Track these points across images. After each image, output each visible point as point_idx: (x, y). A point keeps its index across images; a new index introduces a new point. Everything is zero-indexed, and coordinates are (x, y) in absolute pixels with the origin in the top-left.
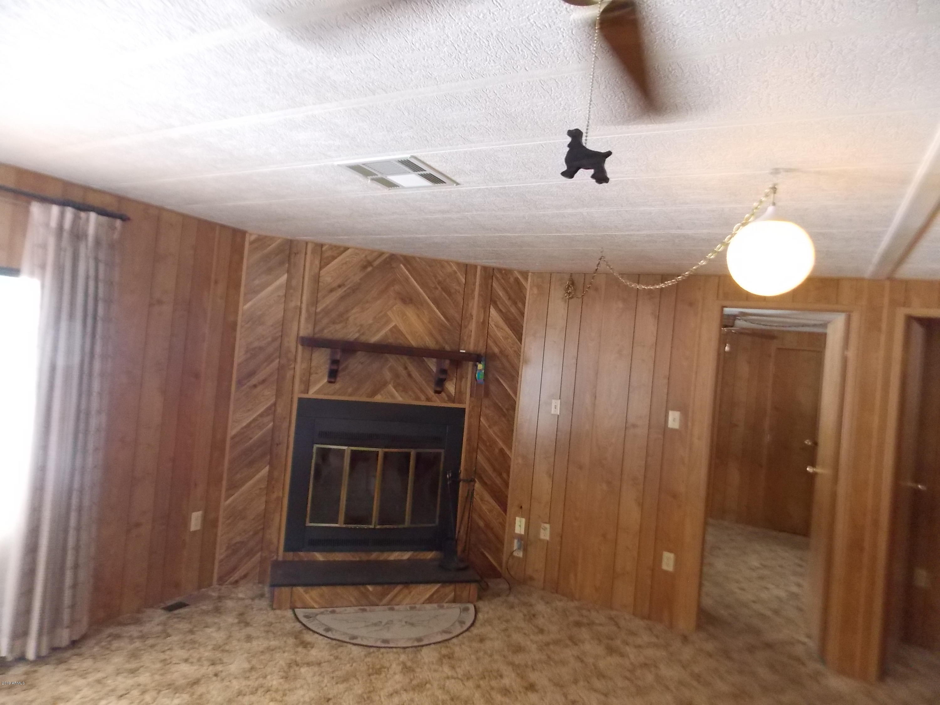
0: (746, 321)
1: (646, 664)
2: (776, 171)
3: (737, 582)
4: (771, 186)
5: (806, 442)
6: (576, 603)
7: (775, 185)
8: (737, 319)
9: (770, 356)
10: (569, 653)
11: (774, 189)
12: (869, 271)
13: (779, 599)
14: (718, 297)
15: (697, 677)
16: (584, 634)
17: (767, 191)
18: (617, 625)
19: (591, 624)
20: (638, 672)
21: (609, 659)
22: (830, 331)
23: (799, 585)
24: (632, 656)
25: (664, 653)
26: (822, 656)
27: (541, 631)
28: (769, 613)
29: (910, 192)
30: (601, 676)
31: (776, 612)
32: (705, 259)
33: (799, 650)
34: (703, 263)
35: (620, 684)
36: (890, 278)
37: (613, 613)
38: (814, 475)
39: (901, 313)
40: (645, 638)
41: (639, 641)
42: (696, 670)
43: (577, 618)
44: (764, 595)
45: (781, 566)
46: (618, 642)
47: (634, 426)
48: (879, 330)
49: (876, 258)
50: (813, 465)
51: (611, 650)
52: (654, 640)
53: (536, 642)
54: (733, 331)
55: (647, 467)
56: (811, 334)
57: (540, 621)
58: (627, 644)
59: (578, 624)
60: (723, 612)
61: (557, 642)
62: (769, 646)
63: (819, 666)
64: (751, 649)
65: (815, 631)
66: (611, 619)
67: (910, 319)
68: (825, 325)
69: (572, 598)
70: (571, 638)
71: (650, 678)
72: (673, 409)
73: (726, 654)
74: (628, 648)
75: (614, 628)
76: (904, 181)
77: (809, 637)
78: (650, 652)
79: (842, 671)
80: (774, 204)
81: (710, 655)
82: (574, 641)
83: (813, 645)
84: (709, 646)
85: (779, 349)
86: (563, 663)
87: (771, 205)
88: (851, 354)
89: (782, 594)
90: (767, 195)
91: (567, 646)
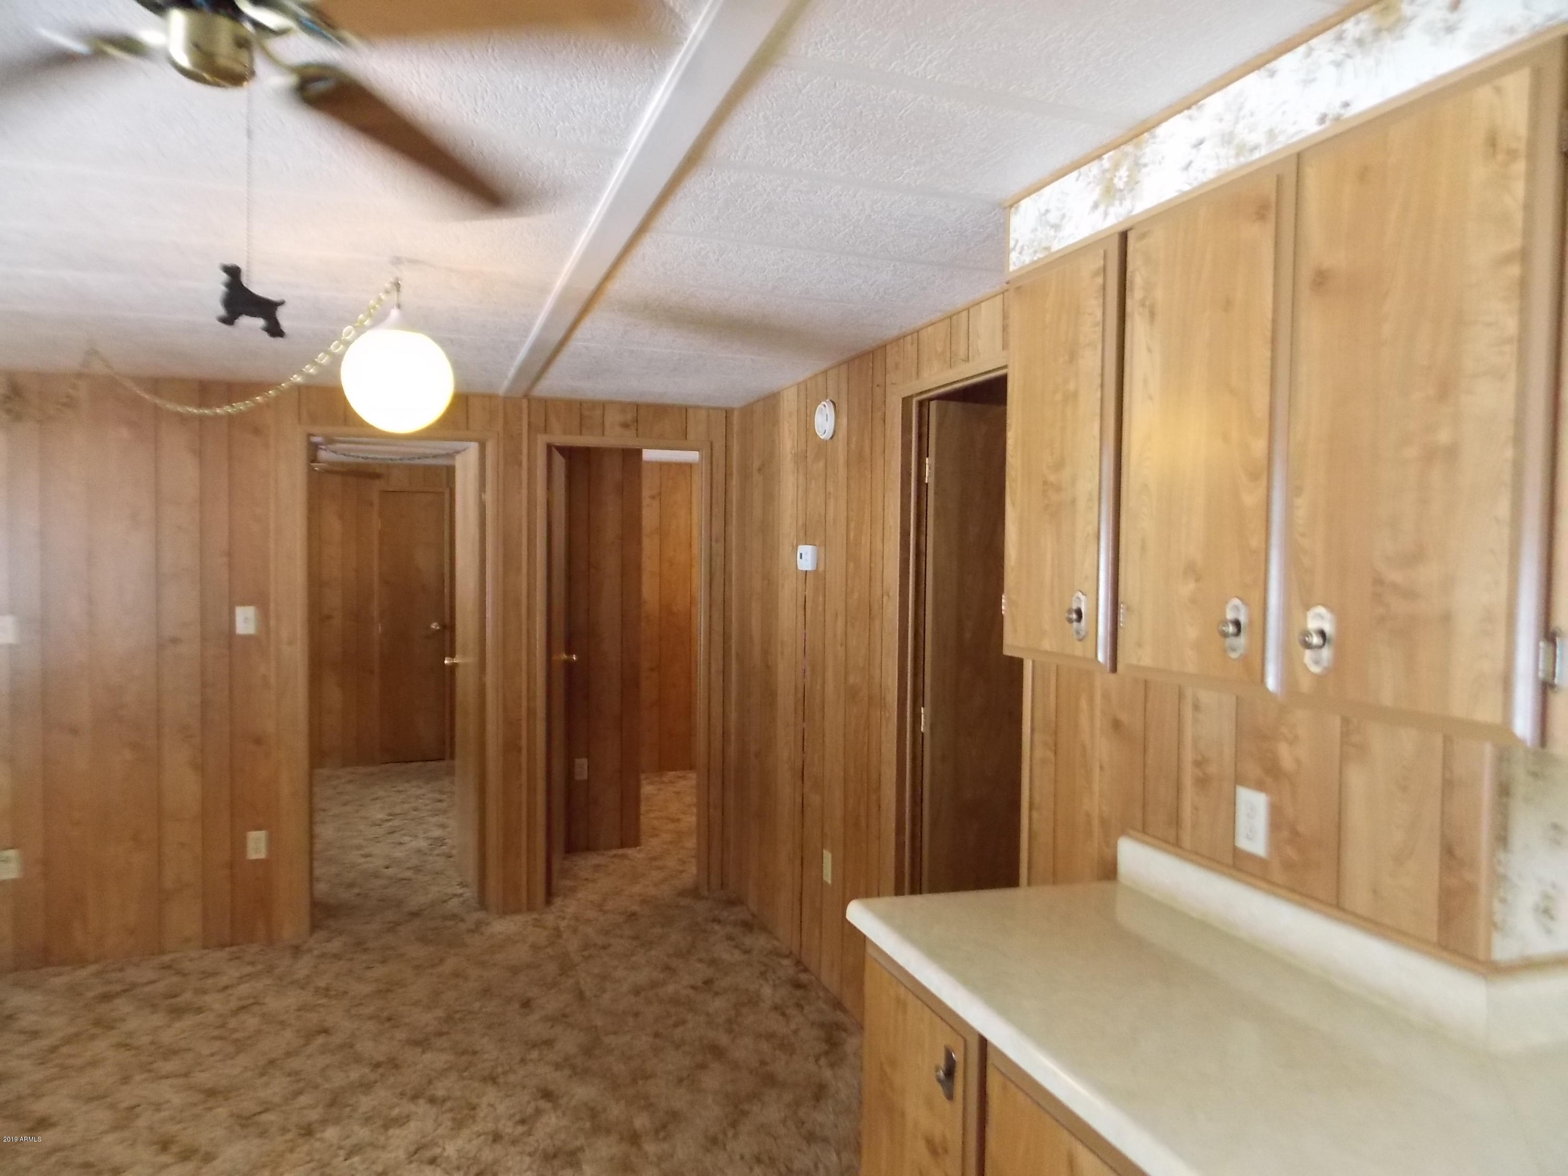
0: (334, 452)
1: (243, 1008)
2: (397, 261)
3: (359, 847)
4: (391, 280)
5: (433, 627)
6: (93, 968)
7: (397, 279)
8: (321, 449)
9: (371, 504)
10: (102, 1046)
11: (397, 286)
12: (502, 387)
13: (419, 851)
14: (299, 420)
15: (326, 992)
16: (122, 1006)
17: (387, 285)
18: (180, 973)
19: (129, 989)
20: (233, 1023)
21: (178, 1025)
22: (459, 462)
23: (443, 826)
24: (217, 1006)
25: (268, 981)
26: (483, 903)
27: (35, 1034)
28: (409, 874)
29: (549, 302)
30: (171, 1053)
31: (417, 869)
32: (300, 372)
33: (453, 905)
34: (297, 379)
35: (206, 1051)
36: (526, 396)
37: (167, 958)
38: (453, 667)
39: (542, 440)
40: (232, 972)
41: (224, 980)
42: (322, 984)
43: (100, 990)
44: (398, 853)
45: (416, 809)
46: (187, 996)
47: (175, 641)
48: (520, 464)
49: (511, 372)
50: (452, 655)
51: (177, 1012)
52: (249, 969)
53: (29, 1056)
54: (316, 469)
55: (205, 704)
56: (428, 468)
57: (27, 1021)
58: (205, 992)
59: (106, 998)
60: (345, 895)
61: (68, 1040)
62: (415, 915)
63: (481, 915)
64: (393, 927)
65: (471, 875)
66: (167, 967)
67: (549, 447)
68: (451, 455)
69: (82, 962)
70: (97, 1023)
71: (252, 1022)
72: (243, 603)
73: (360, 945)
74: (207, 998)
75: (175, 979)
76: (544, 290)
77: (462, 885)
78: (244, 989)
79: (506, 910)
80: (399, 306)
81: (337, 957)
82: (105, 1025)
83: (470, 893)
84: (335, 945)
85: (386, 492)
86: (94, 1063)
87: (395, 307)
88: (489, 497)
89: (423, 844)
90: (387, 292)
91: (93, 1037)
